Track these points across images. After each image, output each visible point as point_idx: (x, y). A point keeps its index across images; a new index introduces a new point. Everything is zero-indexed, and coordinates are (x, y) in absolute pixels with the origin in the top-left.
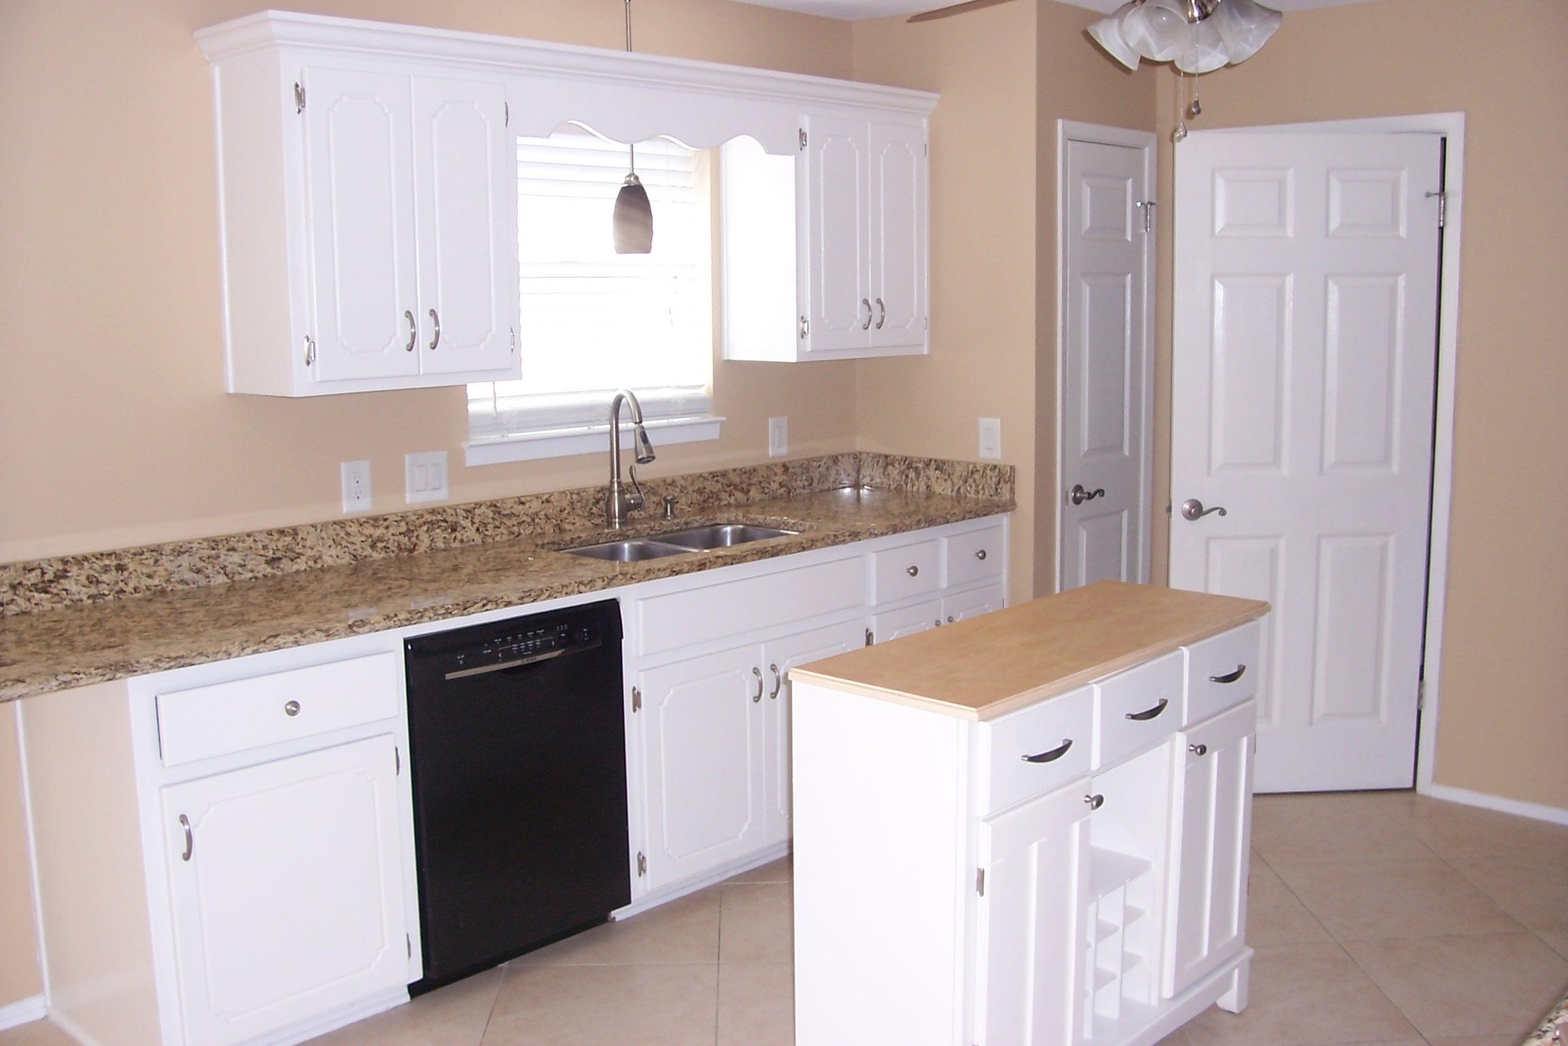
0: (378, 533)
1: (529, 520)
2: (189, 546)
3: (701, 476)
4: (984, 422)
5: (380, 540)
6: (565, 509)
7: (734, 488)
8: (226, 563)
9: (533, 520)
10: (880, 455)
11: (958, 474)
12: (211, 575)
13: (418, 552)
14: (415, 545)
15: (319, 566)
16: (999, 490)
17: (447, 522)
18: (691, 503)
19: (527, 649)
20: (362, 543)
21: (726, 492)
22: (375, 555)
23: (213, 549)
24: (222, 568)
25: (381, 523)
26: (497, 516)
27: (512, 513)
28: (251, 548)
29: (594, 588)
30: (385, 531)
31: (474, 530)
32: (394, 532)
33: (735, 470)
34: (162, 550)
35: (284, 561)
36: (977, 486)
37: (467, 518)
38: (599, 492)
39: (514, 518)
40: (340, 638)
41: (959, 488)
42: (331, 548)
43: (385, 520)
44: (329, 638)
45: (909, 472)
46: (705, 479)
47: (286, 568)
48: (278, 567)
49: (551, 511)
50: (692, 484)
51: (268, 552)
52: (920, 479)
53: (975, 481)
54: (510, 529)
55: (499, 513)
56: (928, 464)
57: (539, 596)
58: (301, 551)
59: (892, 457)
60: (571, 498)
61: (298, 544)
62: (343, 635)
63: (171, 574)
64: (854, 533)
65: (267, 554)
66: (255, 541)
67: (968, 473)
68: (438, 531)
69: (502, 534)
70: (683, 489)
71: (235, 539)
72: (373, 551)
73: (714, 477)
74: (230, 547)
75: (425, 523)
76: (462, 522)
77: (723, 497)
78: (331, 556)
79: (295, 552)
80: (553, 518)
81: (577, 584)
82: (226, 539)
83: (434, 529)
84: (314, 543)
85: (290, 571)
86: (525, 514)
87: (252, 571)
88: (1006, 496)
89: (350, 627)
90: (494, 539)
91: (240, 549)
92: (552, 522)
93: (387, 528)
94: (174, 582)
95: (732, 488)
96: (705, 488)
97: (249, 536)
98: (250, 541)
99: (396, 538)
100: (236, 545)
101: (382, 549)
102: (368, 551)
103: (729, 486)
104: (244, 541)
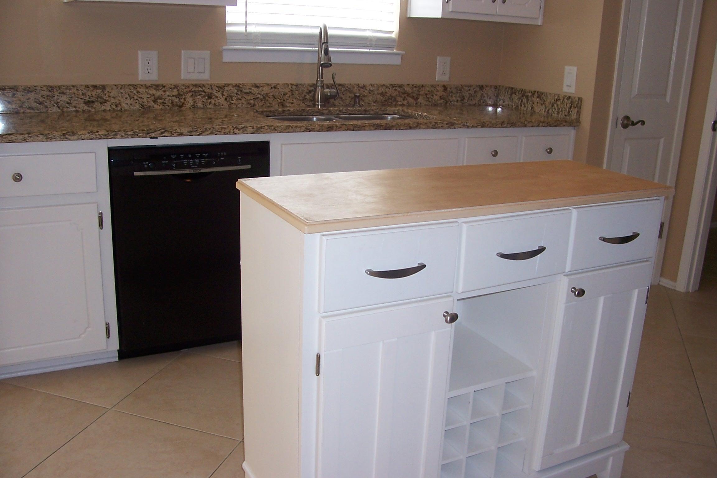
0: (159, 93)
1: (262, 97)
2: (35, 88)
3: (384, 85)
4: (567, 68)
5: (159, 98)
6: (287, 94)
7: (408, 96)
8: (59, 101)
9: (264, 98)
10: (509, 88)
11: (549, 101)
12: (49, 106)
13: (185, 108)
14: (183, 103)
15: (119, 108)
16: (570, 112)
17: (205, 92)
18: (376, 101)
19: (194, 164)
20: (148, 99)
21: (401, 97)
22: (156, 106)
23: (50, 92)
24: (56, 104)
25: (160, 88)
26: (239, 93)
27: (251, 92)
28: (74, 93)
29: (245, 132)
30: (163, 93)
31: (223, 99)
32: (169, 94)
33: (408, 85)
34: (17, 89)
35: (96, 103)
36: (559, 109)
37: (219, 92)
38: (311, 86)
39: (252, 95)
40: (56, 141)
41: (549, 110)
42: (128, 100)
43: (164, 87)
44: (48, 140)
45: (523, 99)
46: (387, 87)
47: (97, 108)
48: (92, 107)
49: (277, 94)
50: (378, 89)
51: (86, 97)
52: (529, 103)
53: (557, 106)
54: (249, 101)
55: (241, 91)
56: (533, 94)
57: (203, 132)
58: (107, 99)
59: (515, 89)
60: (292, 88)
61: (105, 95)
62: (59, 139)
63: (23, 103)
64: (451, 123)
65: (85, 98)
66: (77, 90)
67: (554, 101)
68: (198, 97)
69: (243, 103)
70: (371, 92)
71: (64, 88)
72: (155, 104)
73: (393, 87)
74: (62, 92)
75: (190, 91)
76: (216, 94)
77: (399, 100)
78: (127, 104)
79: (103, 99)
80: (279, 98)
81: (233, 128)
82: (59, 87)
83: (196, 96)
84: (116, 95)
85: (100, 110)
86: (259, 93)
87: (75, 107)
88: (574, 116)
89: (64, 135)
90: (237, 106)
91: (68, 94)
92: (278, 101)
93: (164, 91)
94: (25, 108)
95: (406, 95)
96: (386, 93)
97: (73, 86)
98: (74, 90)
99: (170, 98)
100: (65, 91)
101: (160, 104)
102: (152, 104)
103: (403, 94)
104: (70, 89)
